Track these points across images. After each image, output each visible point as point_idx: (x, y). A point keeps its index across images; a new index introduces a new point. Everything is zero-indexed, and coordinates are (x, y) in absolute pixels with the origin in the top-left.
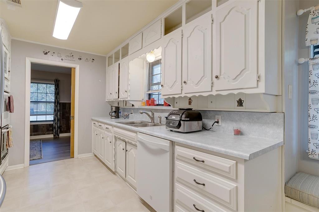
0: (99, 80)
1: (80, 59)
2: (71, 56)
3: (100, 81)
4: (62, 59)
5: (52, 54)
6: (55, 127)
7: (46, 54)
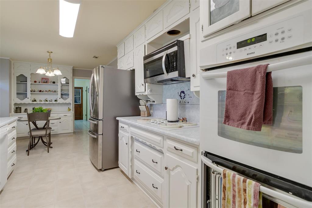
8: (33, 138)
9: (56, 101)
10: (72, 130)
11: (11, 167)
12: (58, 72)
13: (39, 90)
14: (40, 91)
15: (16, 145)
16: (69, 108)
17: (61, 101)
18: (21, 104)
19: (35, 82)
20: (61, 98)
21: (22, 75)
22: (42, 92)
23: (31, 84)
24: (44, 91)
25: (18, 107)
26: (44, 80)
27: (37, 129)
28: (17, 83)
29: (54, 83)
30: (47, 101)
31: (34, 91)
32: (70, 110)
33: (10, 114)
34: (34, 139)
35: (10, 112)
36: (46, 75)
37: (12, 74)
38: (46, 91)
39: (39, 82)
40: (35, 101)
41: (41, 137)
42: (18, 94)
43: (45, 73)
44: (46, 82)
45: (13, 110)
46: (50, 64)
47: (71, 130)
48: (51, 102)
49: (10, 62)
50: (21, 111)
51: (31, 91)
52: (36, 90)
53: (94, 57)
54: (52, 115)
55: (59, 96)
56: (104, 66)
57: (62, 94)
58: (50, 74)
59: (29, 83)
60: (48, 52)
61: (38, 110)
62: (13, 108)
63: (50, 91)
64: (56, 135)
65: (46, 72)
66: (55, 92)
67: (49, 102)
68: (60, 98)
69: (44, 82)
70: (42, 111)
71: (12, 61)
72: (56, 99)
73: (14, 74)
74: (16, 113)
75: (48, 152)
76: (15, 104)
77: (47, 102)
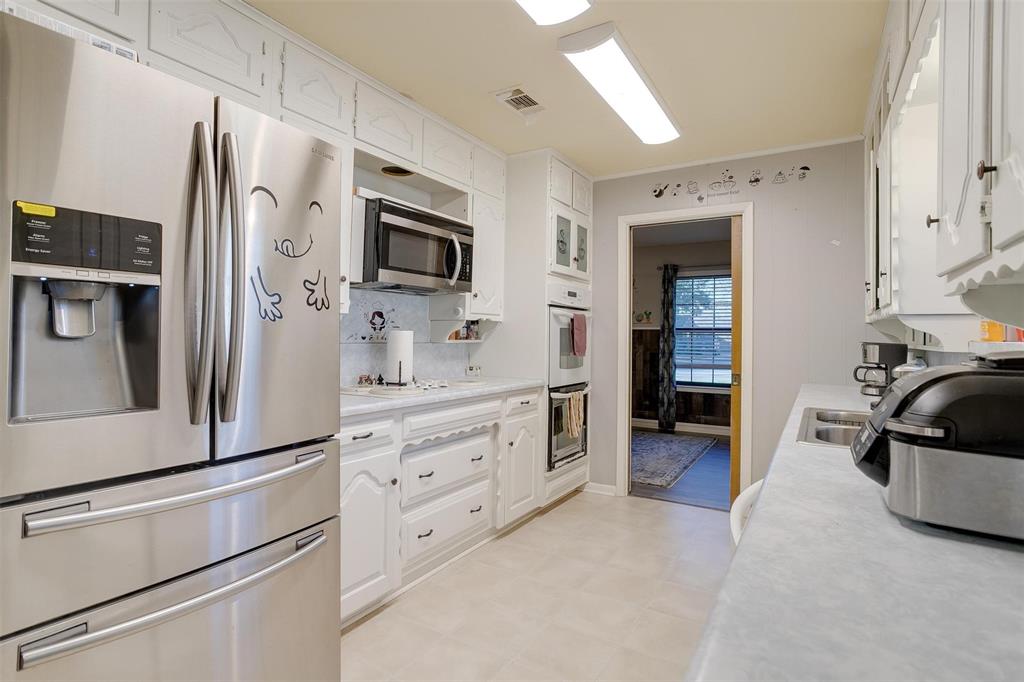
0: (834, 242)
1: (757, 180)
2: (727, 179)
3: (837, 243)
4: (700, 199)
5: (675, 192)
6: (663, 399)
7: (660, 194)
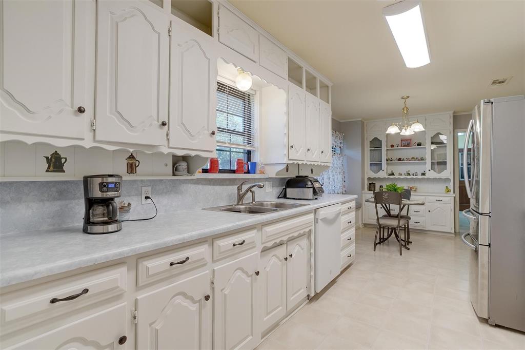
8: (381, 227)
9: (423, 174)
10: (452, 229)
11: (347, 259)
12: (418, 128)
13: (398, 158)
14: (400, 160)
15: (354, 232)
16: (447, 187)
17: (431, 174)
18: (374, 179)
19: (392, 146)
20: (432, 169)
21: (376, 139)
22: (402, 160)
23: (387, 150)
24: (405, 159)
25: (372, 183)
26: (404, 142)
27: (389, 215)
28: (370, 150)
29: (419, 144)
30: (409, 174)
31: (391, 161)
32: (448, 191)
33: (363, 192)
34: (382, 230)
35: (363, 188)
36: (401, 134)
37: (365, 139)
38: (408, 159)
39: (398, 147)
40: (393, 174)
41: (394, 229)
42: (371, 164)
43: (399, 131)
44: (408, 145)
45: (366, 187)
46: (405, 115)
47: (449, 228)
48: (415, 177)
49: (362, 123)
50: (375, 188)
51: (387, 161)
52: (394, 158)
53: (494, 83)
54: (414, 198)
55: (429, 166)
56: (492, 100)
57: (433, 163)
58: (407, 132)
59: (384, 148)
60: (403, 98)
61: (390, 188)
62: (366, 183)
63: (413, 158)
64: (421, 232)
65: (401, 129)
66: (422, 159)
67: (412, 176)
68: (429, 170)
69: (405, 146)
70: (395, 190)
71: (365, 122)
72: (423, 172)
73: (367, 139)
74: (370, 190)
75: (401, 255)
76: (369, 179)
77: (409, 177)
